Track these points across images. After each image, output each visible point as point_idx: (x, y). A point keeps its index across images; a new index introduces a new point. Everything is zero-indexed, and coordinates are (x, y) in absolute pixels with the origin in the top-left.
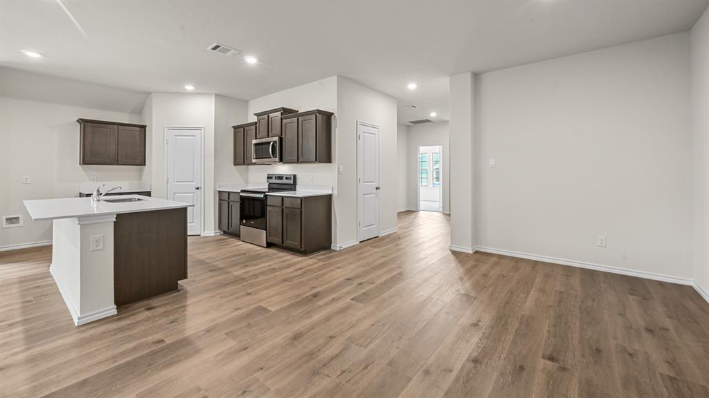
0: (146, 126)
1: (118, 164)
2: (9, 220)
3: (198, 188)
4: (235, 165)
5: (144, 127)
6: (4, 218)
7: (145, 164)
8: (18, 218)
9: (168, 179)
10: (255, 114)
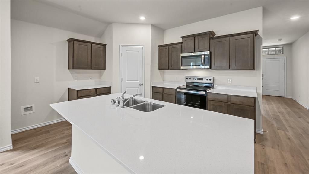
0: (106, 45)
1: (92, 69)
2: (26, 109)
3: (140, 85)
4: (159, 70)
5: (104, 45)
6: (23, 107)
7: (105, 69)
8: (32, 107)
9: (122, 78)
10: (180, 37)
